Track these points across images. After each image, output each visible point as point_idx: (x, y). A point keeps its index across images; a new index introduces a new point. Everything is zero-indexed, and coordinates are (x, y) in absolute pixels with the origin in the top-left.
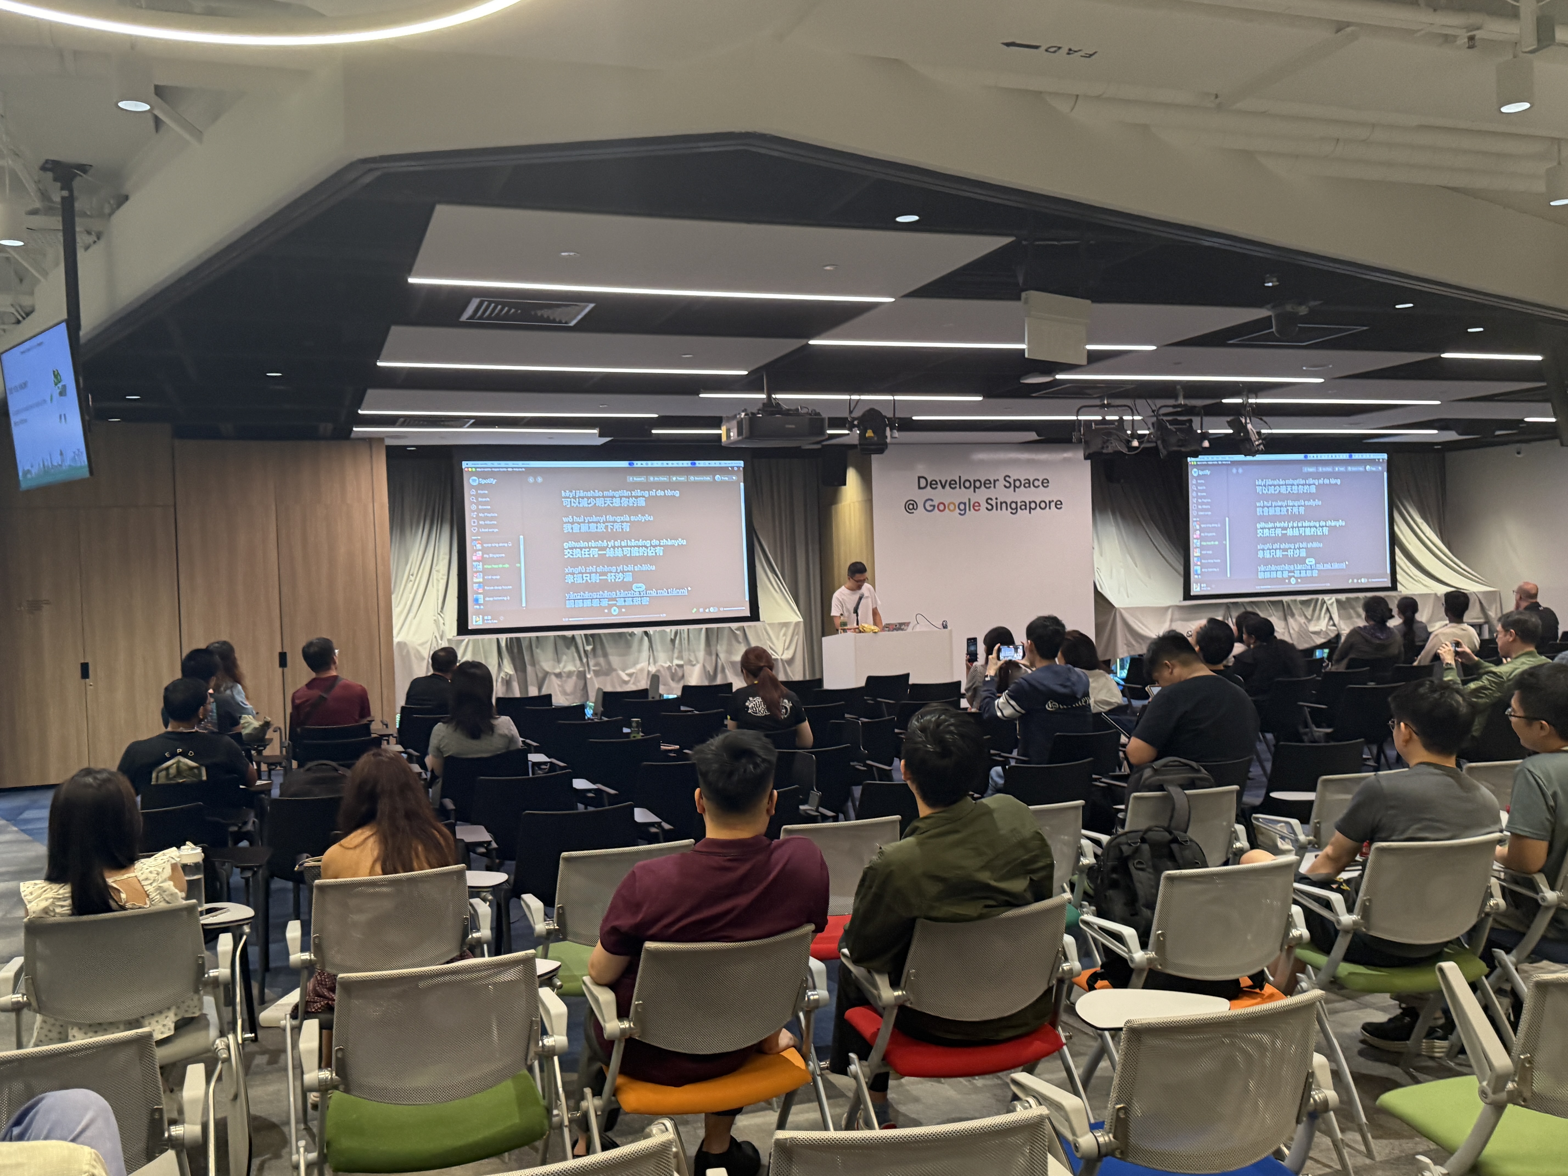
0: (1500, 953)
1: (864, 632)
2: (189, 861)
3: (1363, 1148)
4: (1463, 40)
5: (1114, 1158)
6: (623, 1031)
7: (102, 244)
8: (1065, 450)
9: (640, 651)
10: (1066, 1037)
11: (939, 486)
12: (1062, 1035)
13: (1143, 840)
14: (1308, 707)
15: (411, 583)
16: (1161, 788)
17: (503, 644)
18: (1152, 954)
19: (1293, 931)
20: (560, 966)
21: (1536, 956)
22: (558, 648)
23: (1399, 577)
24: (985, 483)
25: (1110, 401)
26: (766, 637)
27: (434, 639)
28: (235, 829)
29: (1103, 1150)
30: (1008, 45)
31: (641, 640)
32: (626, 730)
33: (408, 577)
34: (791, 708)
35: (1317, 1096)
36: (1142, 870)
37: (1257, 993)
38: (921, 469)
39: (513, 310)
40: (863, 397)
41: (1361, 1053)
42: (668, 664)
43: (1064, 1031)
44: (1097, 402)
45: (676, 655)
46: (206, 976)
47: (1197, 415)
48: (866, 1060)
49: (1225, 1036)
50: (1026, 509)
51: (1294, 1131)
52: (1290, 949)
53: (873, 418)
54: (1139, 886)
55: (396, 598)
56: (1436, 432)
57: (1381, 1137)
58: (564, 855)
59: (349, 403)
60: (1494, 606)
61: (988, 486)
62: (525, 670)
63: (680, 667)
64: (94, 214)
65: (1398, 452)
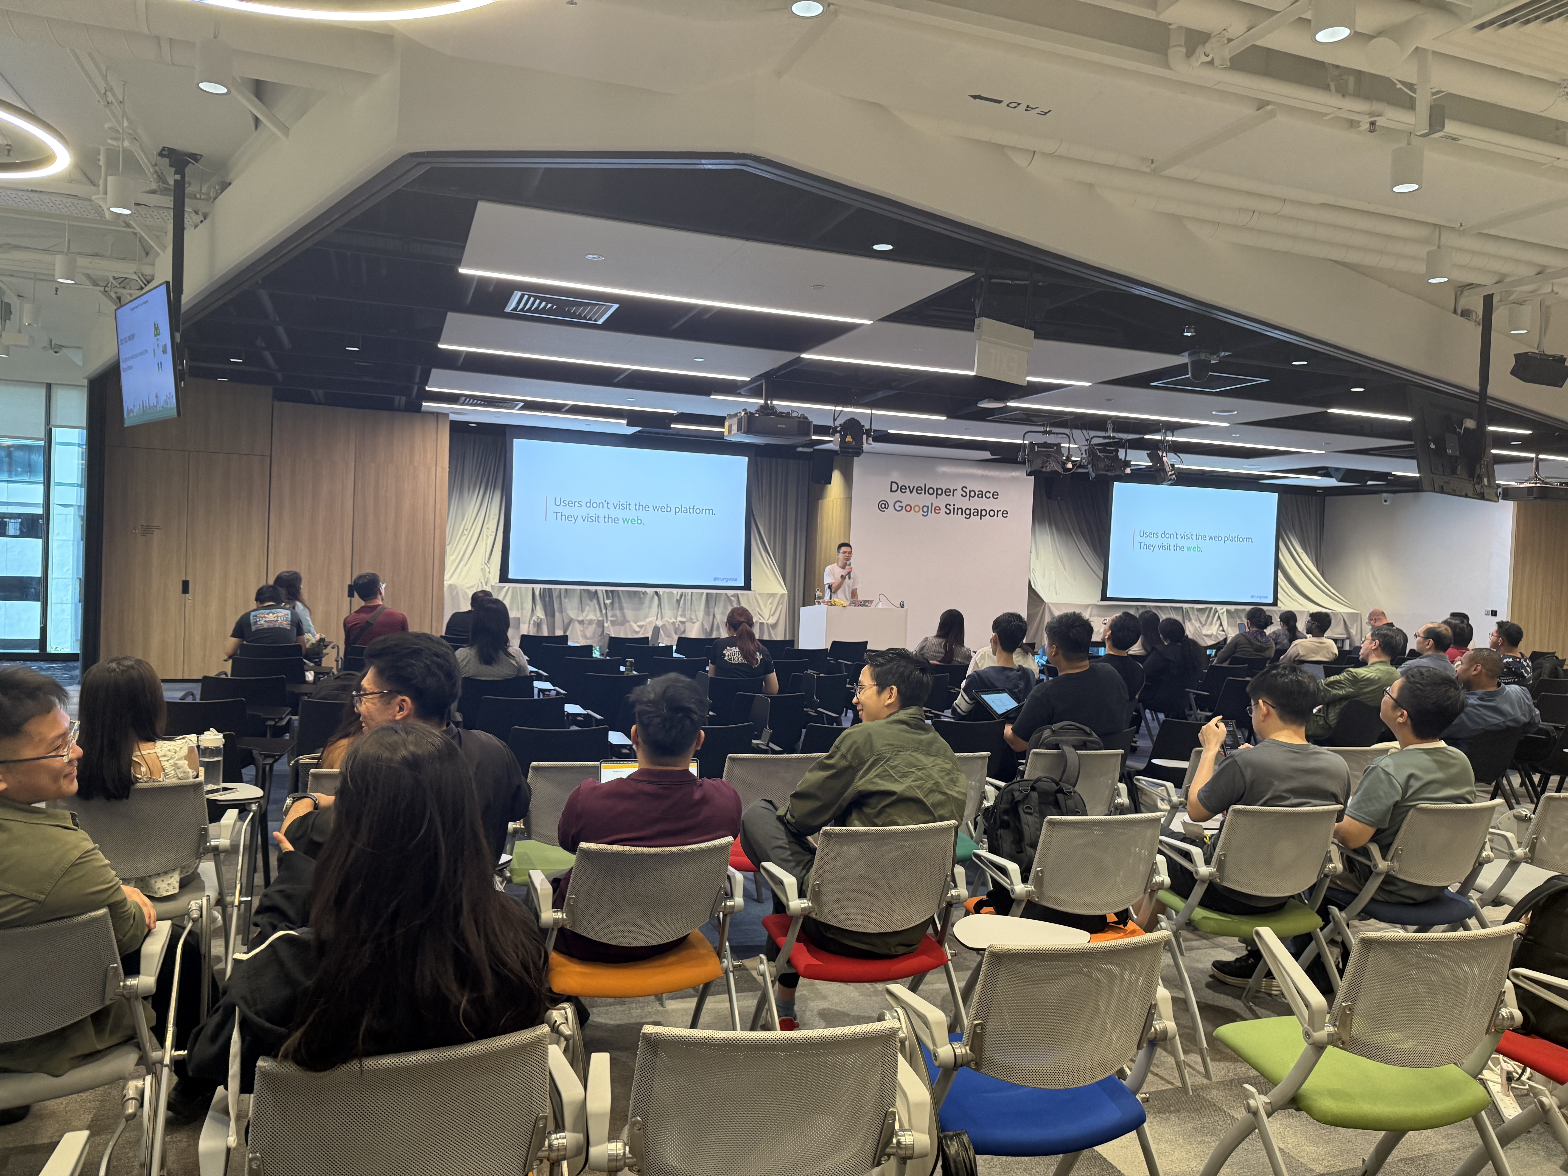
0: (1334, 910)
1: (835, 605)
2: (211, 745)
3: (1202, 1069)
4: (1365, 126)
5: (968, 1069)
6: (556, 921)
7: (207, 223)
8: (1014, 470)
9: (650, 607)
10: (952, 955)
11: (908, 490)
12: (949, 952)
13: (1033, 789)
14: (1195, 694)
15: (465, 537)
16: (1057, 747)
17: (537, 593)
18: (1030, 887)
19: (1157, 877)
20: (511, 860)
21: (1366, 914)
22: (583, 599)
23: (1279, 596)
24: (945, 492)
25: (1051, 429)
26: (756, 604)
28: (273, 723)
29: (959, 1061)
30: (975, 97)
31: (653, 597)
32: (622, 669)
33: (463, 531)
34: (761, 659)
35: (1158, 1025)
36: (1030, 814)
37: (1121, 928)
38: (895, 476)
39: (549, 305)
40: (845, 409)
41: (1208, 986)
42: (673, 620)
43: (950, 948)
44: (1041, 429)
45: (680, 613)
46: (208, 844)
47: (1123, 447)
48: (774, 961)
49: (1085, 966)
50: (978, 515)
51: (1137, 1053)
52: (1153, 892)
53: (852, 427)
54: (1025, 827)
55: (451, 548)
56: (1320, 478)
57: (1219, 1060)
58: (533, 764)
59: (417, 380)
60: (1355, 625)
61: (948, 494)
62: (553, 616)
63: (681, 622)
64: (203, 197)
65: (1287, 493)
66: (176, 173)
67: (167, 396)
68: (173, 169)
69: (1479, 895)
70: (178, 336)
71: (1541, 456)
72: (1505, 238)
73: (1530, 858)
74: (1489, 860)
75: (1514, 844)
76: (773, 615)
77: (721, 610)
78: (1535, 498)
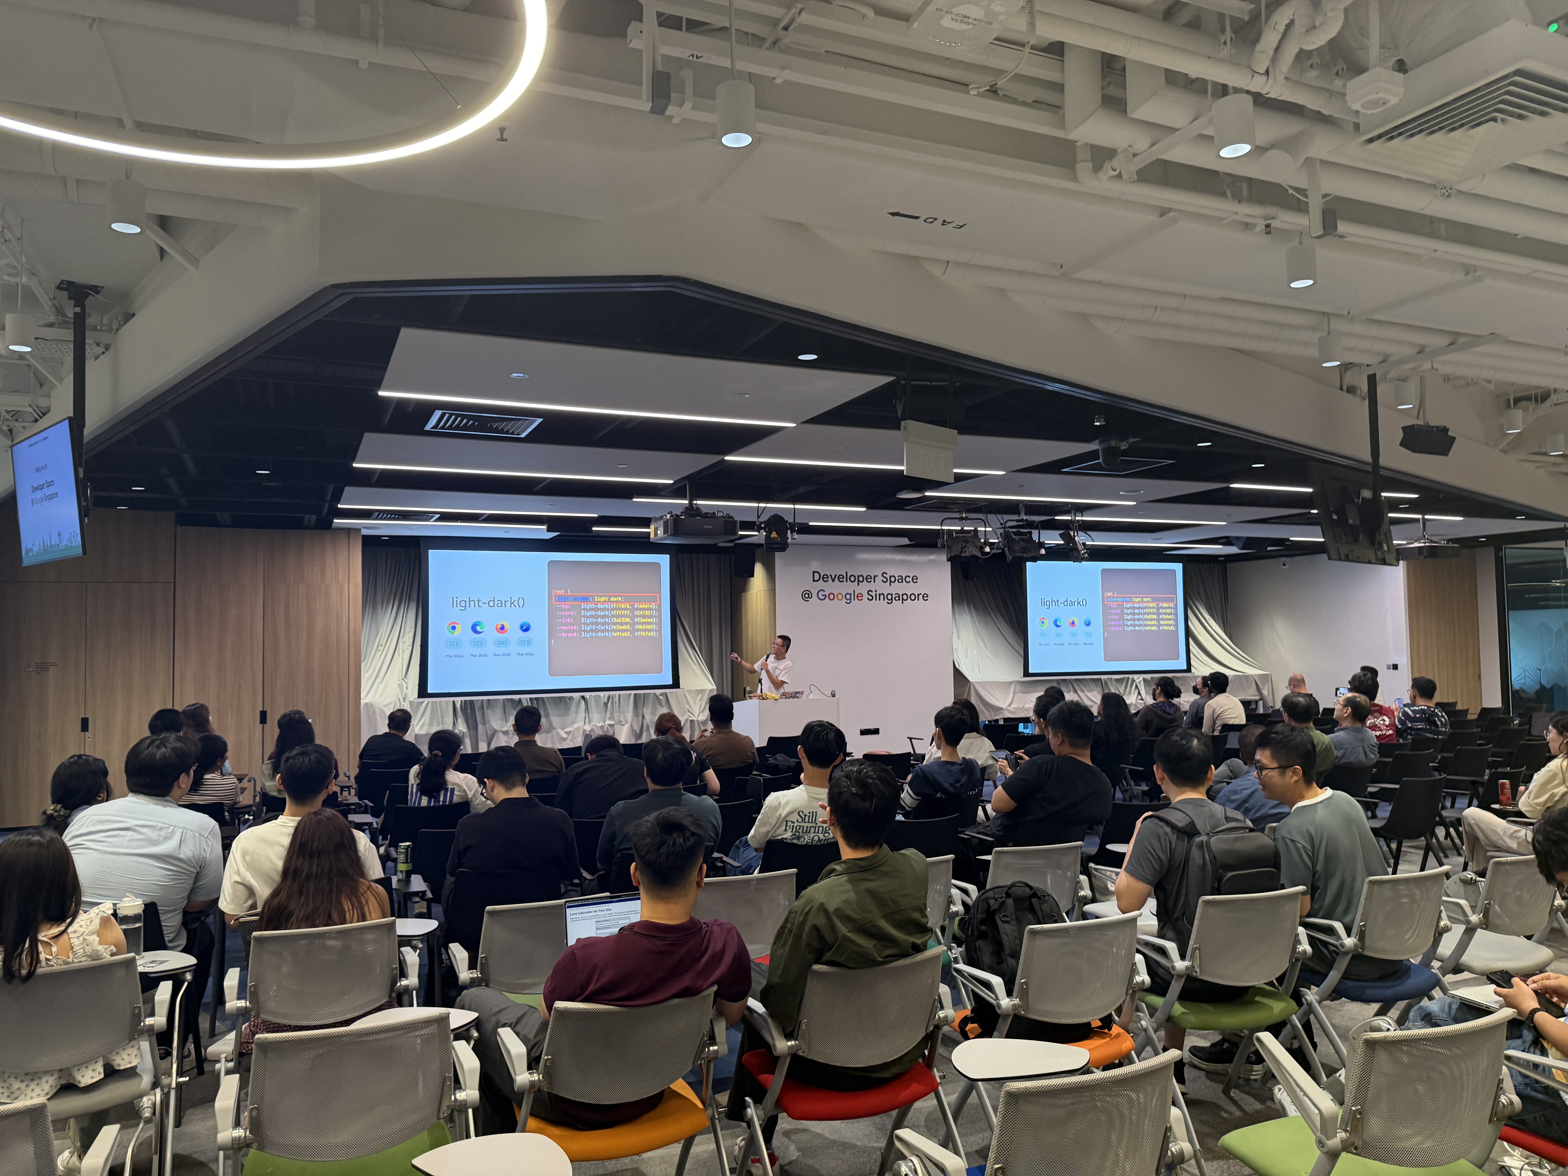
0: (1306, 992)
1: (767, 699)
2: (130, 912)
4: (1261, 227)
6: (532, 1084)
7: (108, 354)
8: (931, 553)
9: (577, 712)
10: (941, 1079)
11: (830, 579)
12: (938, 1076)
13: (1008, 895)
15: (380, 652)
17: (458, 706)
18: (1016, 1001)
19: (1137, 977)
22: (506, 709)
23: (1192, 662)
24: (867, 578)
25: (967, 515)
26: (685, 701)
27: (398, 701)
30: (893, 214)
31: (579, 702)
33: (378, 647)
35: (1174, 1148)
36: (1008, 923)
37: (1105, 1033)
38: (815, 565)
39: (470, 422)
40: (769, 505)
42: (602, 724)
43: (938, 1071)
44: (957, 515)
45: (608, 716)
46: (142, 1024)
47: (1036, 528)
48: (761, 1103)
50: (899, 599)
52: (1134, 993)
53: (776, 523)
54: (1004, 937)
55: (366, 665)
56: (1221, 546)
57: (1212, 1160)
58: (489, 908)
59: (329, 498)
60: (1267, 686)
61: (869, 580)
62: (476, 728)
63: (610, 725)
64: (104, 328)
65: (1189, 561)
66: (75, 306)
67: (70, 534)
68: (73, 302)
69: (1440, 964)
70: (81, 470)
71: (1426, 517)
72: (1387, 322)
73: (1485, 924)
74: (1447, 929)
75: (1468, 910)
76: (702, 712)
77: (649, 710)
78: (1426, 557)
